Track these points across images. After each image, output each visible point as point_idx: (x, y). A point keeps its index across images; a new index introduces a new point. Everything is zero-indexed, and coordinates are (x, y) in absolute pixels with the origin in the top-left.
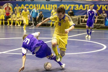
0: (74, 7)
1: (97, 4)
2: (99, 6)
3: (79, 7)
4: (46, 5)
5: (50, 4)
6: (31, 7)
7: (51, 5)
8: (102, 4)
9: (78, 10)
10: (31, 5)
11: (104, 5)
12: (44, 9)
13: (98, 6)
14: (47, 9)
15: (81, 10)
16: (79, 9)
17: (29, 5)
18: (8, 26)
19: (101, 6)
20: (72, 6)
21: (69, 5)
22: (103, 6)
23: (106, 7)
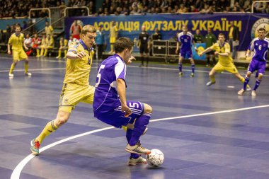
0: (162, 25)
1: (193, 19)
2: (196, 22)
3: (168, 25)
4: (126, 23)
5: (131, 21)
6: (107, 26)
7: (132, 23)
8: (200, 19)
9: (167, 31)
10: (106, 23)
11: (203, 20)
12: (123, 29)
13: (193, 22)
14: (126, 29)
15: (171, 30)
16: (169, 30)
17: (104, 22)
19: (198, 22)
20: (159, 23)
21: (155, 22)
22: (201, 22)
23: (206, 25)
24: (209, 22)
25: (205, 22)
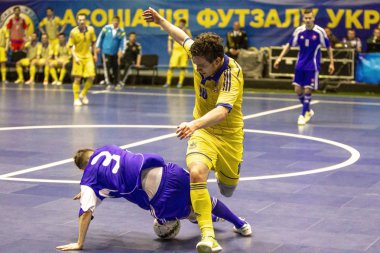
0: (249, 18)
1: (330, 7)
2: (336, 13)
3: (265, 18)
6: (99, 18)
8: (345, 8)
9: (263, 28)
10: (97, 12)
11: (354, 9)
13: (330, 12)
15: (273, 26)
16: (267, 25)
17: (92, 10)
18: (17, 85)
19: (341, 12)
20: (242, 13)
21: (231, 12)
22: (349, 12)
23: (361, 19)
24: (368, 13)
25: (358, 12)
